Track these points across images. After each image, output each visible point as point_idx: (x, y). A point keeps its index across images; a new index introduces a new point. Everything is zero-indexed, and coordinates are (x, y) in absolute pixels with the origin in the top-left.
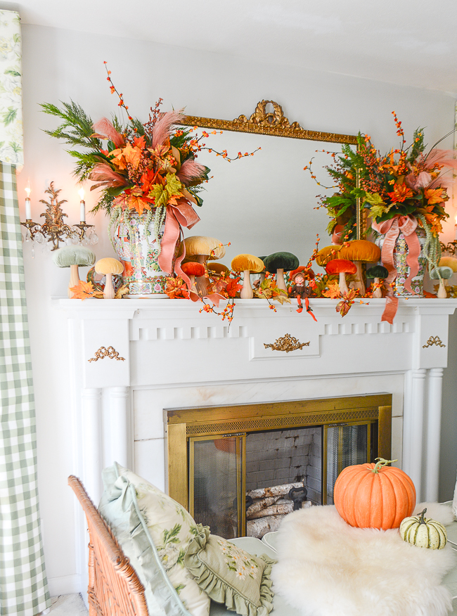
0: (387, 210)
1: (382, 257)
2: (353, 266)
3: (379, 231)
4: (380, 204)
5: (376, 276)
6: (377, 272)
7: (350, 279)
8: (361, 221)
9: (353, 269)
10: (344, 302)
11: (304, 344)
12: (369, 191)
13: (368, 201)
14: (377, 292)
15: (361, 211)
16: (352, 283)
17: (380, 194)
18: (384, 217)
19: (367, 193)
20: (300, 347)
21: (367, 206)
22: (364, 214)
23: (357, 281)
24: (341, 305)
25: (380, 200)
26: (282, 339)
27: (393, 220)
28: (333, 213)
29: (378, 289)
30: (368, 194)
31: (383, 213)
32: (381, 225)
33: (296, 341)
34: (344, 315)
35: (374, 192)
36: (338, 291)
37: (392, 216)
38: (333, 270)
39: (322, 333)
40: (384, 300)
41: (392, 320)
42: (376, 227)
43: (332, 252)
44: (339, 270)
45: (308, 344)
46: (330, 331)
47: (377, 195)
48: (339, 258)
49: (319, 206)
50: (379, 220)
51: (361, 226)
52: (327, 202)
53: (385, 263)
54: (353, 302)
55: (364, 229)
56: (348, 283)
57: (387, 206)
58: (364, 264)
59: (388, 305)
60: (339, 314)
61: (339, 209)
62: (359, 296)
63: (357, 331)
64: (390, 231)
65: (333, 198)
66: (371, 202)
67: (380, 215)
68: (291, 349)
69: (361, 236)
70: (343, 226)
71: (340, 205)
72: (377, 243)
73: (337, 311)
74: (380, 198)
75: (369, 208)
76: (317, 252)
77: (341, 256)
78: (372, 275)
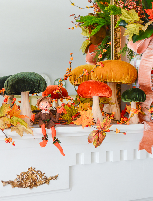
0: (144, 28)
1: (139, 79)
2: (108, 89)
3: (135, 50)
4: (136, 22)
5: (132, 100)
6: (134, 95)
7: (104, 101)
8: (116, 40)
9: (108, 93)
10: (98, 132)
11: (52, 178)
12: (125, 7)
13: (124, 18)
14: (135, 118)
15: (115, 30)
16: (106, 106)
17: (137, 11)
18: (141, 35)
19: (122, 10)
20: (47, 181)
21: (122, 24)
22: (118, 34)
23: (112, 103)
24: (94, 134)
25: (137, 17)
26: (25, 173)
27: (149, 39)
28: (87, 32)
29: (136, 115)
30: (124, 11)
31: (140, 31)
32: (138, 44)
33: (41, 175)
34: (97, 145)
35: (130, 9)
36: (91, 118)
37: (149, 35)
38: (85, 94)
39: (73, 163)
40: (141, 126)
41: (150, 149)
42: (132, 46)
43: (85, 73)
44: (91, 94)
45: (56, 177)
46: (82, 161)
47: (133, 11)
48: (93, 79)
49: (73, 25)
50: (135, 38)
51: (115, 45)
52: (81, 21)
53: (141, 86)
54: (109, 131)
55: (119, 49)
56: (102, 106)
57: (143, 24)
58: (119, 86)
59: (147, 132)
60: (92, 145)
61: (93, 29)
62: (114, 121)
63: (111, 159)
64: (147, 51)
65: (87, 18)
66: (126, 19)
67: (137, 33)
68: (36, 185)
69: (115, 56)
70: (97, 46)
71: (94, 24)
72: (132, 63)
73: (90, 142)
74: (137, 15)
75: (124, 26)
76: (70, 71)
77: (94, 77)
78: (129, 98)
